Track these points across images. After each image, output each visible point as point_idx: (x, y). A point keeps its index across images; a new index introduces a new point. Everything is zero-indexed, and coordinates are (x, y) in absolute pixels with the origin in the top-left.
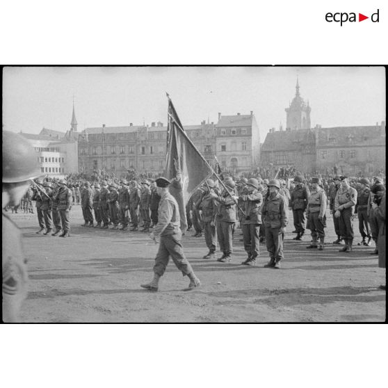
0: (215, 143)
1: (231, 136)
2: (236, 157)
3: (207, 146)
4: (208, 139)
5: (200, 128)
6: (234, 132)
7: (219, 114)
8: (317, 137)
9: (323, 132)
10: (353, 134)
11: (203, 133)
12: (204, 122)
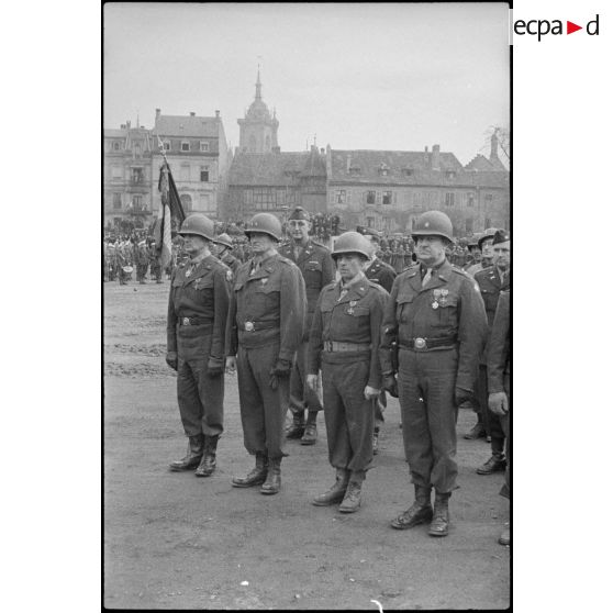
0: (150, 164)
1: (180, 154)
2: (189, 193)
3: (135, 170)
4: (138, 156)
5: (121, 135)
6: (186, 147)
7: (158, 111)
8: (329, 165)
9: (339, 157)
10: (388, 163)
11: (128, 146)
12: (129, 124)
